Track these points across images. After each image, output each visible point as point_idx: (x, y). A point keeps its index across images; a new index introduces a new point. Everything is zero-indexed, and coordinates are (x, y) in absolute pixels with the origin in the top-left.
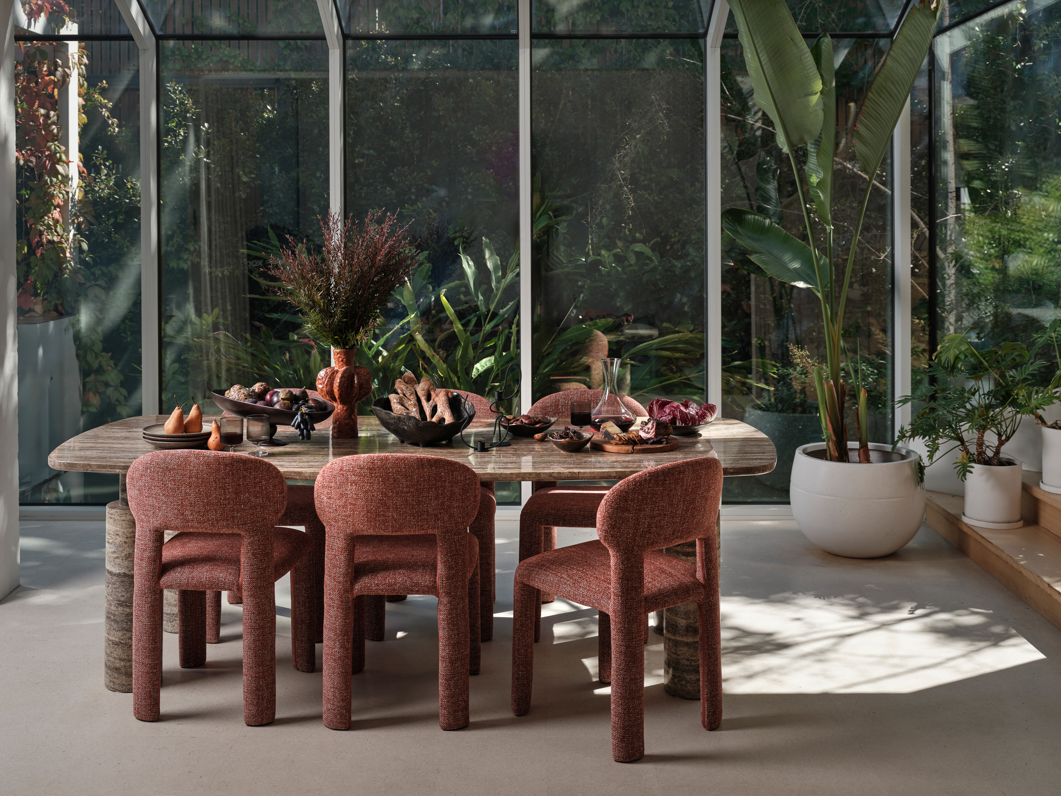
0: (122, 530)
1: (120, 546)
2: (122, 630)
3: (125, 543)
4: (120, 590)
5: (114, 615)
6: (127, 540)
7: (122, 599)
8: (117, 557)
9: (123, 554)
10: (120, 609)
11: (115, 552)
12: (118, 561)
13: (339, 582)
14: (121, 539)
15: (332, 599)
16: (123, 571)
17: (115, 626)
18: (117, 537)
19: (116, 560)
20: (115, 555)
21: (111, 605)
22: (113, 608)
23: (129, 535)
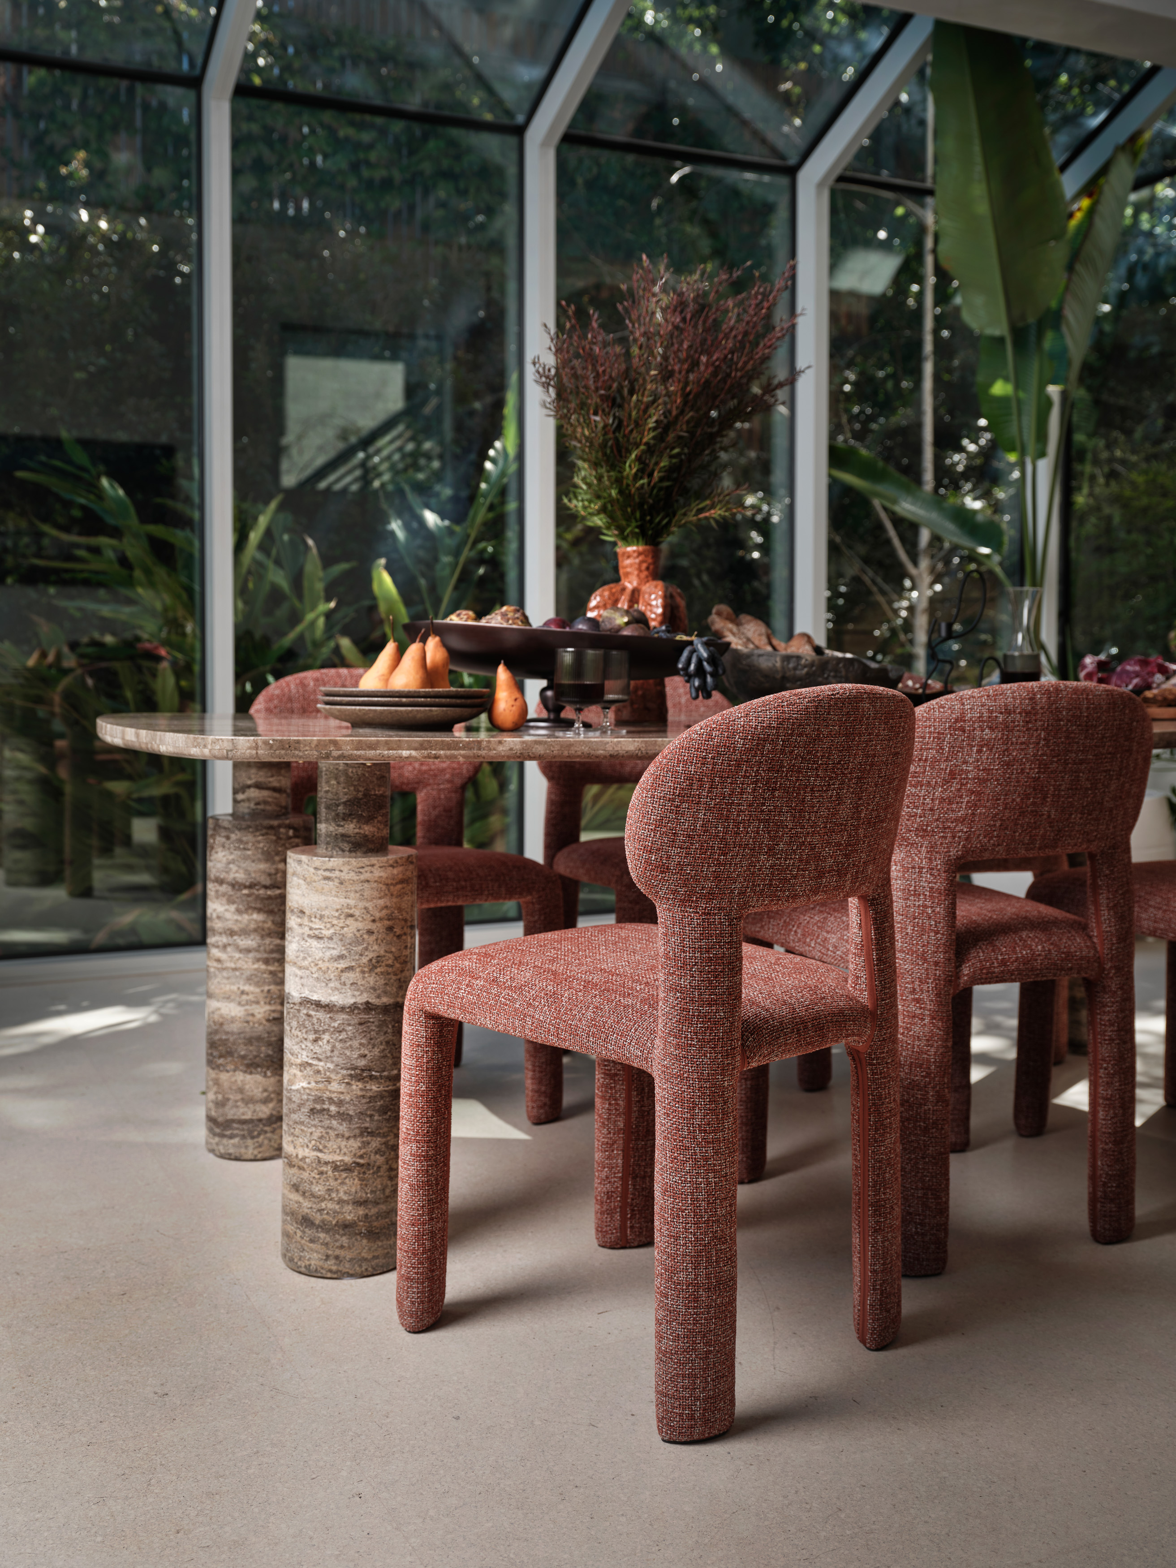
0: (361, 905)
1: (357, 941)
2: (361, 1135)
3: (370, 932)
4: (355, 1044)
5: (340, 1103)
6: (373, 927)
7: (362, 1063)
8: (350, 969)
9: (365, 960)
10: (356, 1086)
11: (341, 957)
12: (351, 976)
13: (936, 964)
14: (360, 925)
15: (917, 1001)
16: (362, 999)
17: (343, 1128)
18: (350, 921)
19: (345, 975)
20: (342, 965)
21: (329, 1081)
22: (335, 1086)
23: (378, 915)
